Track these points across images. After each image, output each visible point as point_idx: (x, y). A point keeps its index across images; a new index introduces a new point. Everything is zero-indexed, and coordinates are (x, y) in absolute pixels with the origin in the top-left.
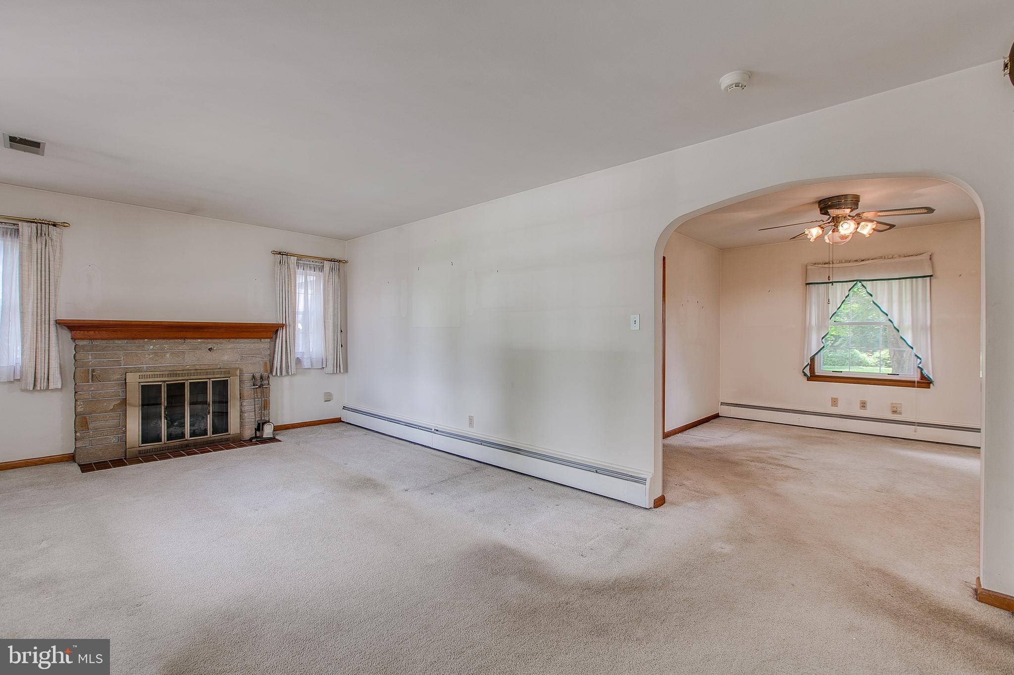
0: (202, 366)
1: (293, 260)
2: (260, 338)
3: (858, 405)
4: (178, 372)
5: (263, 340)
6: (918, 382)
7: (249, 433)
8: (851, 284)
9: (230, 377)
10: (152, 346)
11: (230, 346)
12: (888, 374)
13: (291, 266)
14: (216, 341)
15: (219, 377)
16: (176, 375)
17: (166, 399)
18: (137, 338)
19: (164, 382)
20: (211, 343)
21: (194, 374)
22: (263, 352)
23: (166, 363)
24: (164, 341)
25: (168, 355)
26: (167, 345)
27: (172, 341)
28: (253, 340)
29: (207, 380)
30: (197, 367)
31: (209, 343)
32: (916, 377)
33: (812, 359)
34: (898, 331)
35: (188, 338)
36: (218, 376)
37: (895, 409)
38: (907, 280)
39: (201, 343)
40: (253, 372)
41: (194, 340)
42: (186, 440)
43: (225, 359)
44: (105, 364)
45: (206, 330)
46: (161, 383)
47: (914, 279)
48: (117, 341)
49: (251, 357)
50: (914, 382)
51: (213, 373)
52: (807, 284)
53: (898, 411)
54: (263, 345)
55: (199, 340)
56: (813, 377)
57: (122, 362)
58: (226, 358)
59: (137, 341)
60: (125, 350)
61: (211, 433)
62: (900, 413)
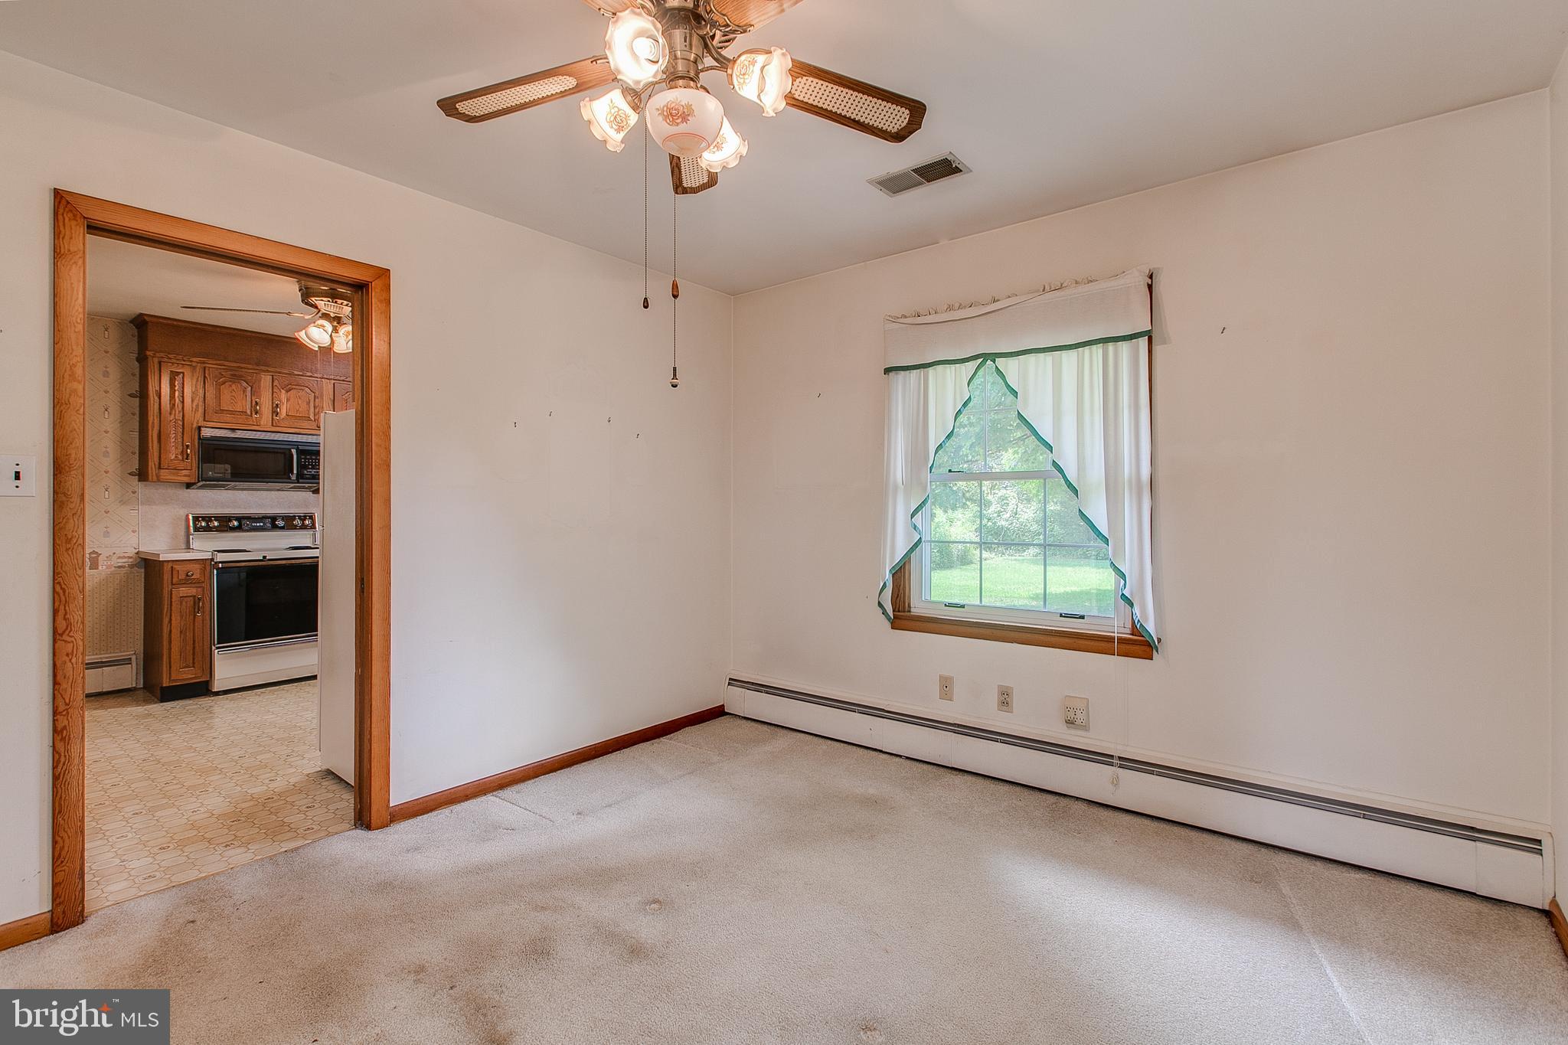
3: (994, 698)
6: (1121, 641)
8: (972, 365)
12: (1061, 615)
32: (1118, 628)
33: (900, 574)
34: (1076, 492)
37: (1071, 715)
38: (1094, 347)
47: (1111, 346)
50: (1110, 640)
52: (887, 371)
53: (1078, 722)
56: (902, 617)
62: (1085, 728)
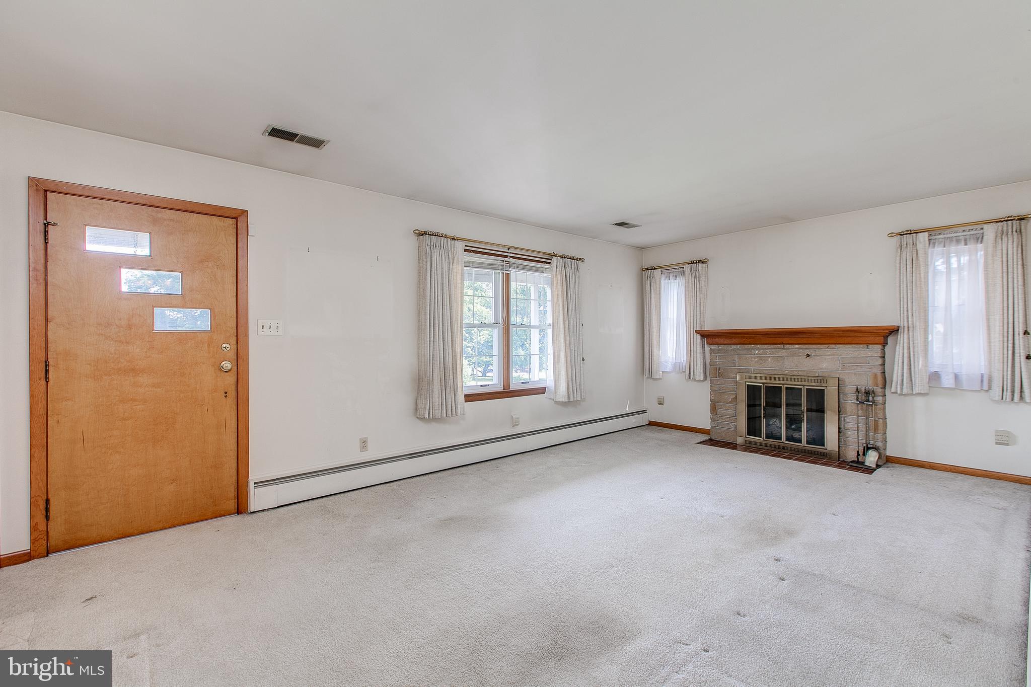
0: (800, 373)
1: (923, 237)
2: (867, 345)
4: (776, 376)
5: (870, 347)
7: (851, 455)
9: (826, 387)
10: (757, 351)
11: (829, 353)
13: (920, 247)
14: (814, 347)
15: (814, 386)
16: (774, 378)
17: (765, 400)
18: (746, 344)
19: (763, 384)
20: (809, 349)
21: (789, 380)
22: (871, 361)
23: (768, 366)
24: (766, 346)
25: (770, 360)
26: (768, 350)
27: (773, 346)
28: (857, 347)
29: (801, 387)
30: (795, 373)
31: (806, 349)
35: (787, 344)
36: (814, 384)
39: (799, 349)
40: (857, 384)
41: (792, 346)
42: (783, 443)
43: (823, 367)
44: (726, 365)
45: (801, 336)
46: (761, 385)
48: (733, 346)
49: (856, 367)
51: (809, 381)
54: (874, 352)
55: (797, 346)
57: (737, 364)
58: (824, 365)
59: (746, 346)
60: (739, 353)
61: (805, 442)
